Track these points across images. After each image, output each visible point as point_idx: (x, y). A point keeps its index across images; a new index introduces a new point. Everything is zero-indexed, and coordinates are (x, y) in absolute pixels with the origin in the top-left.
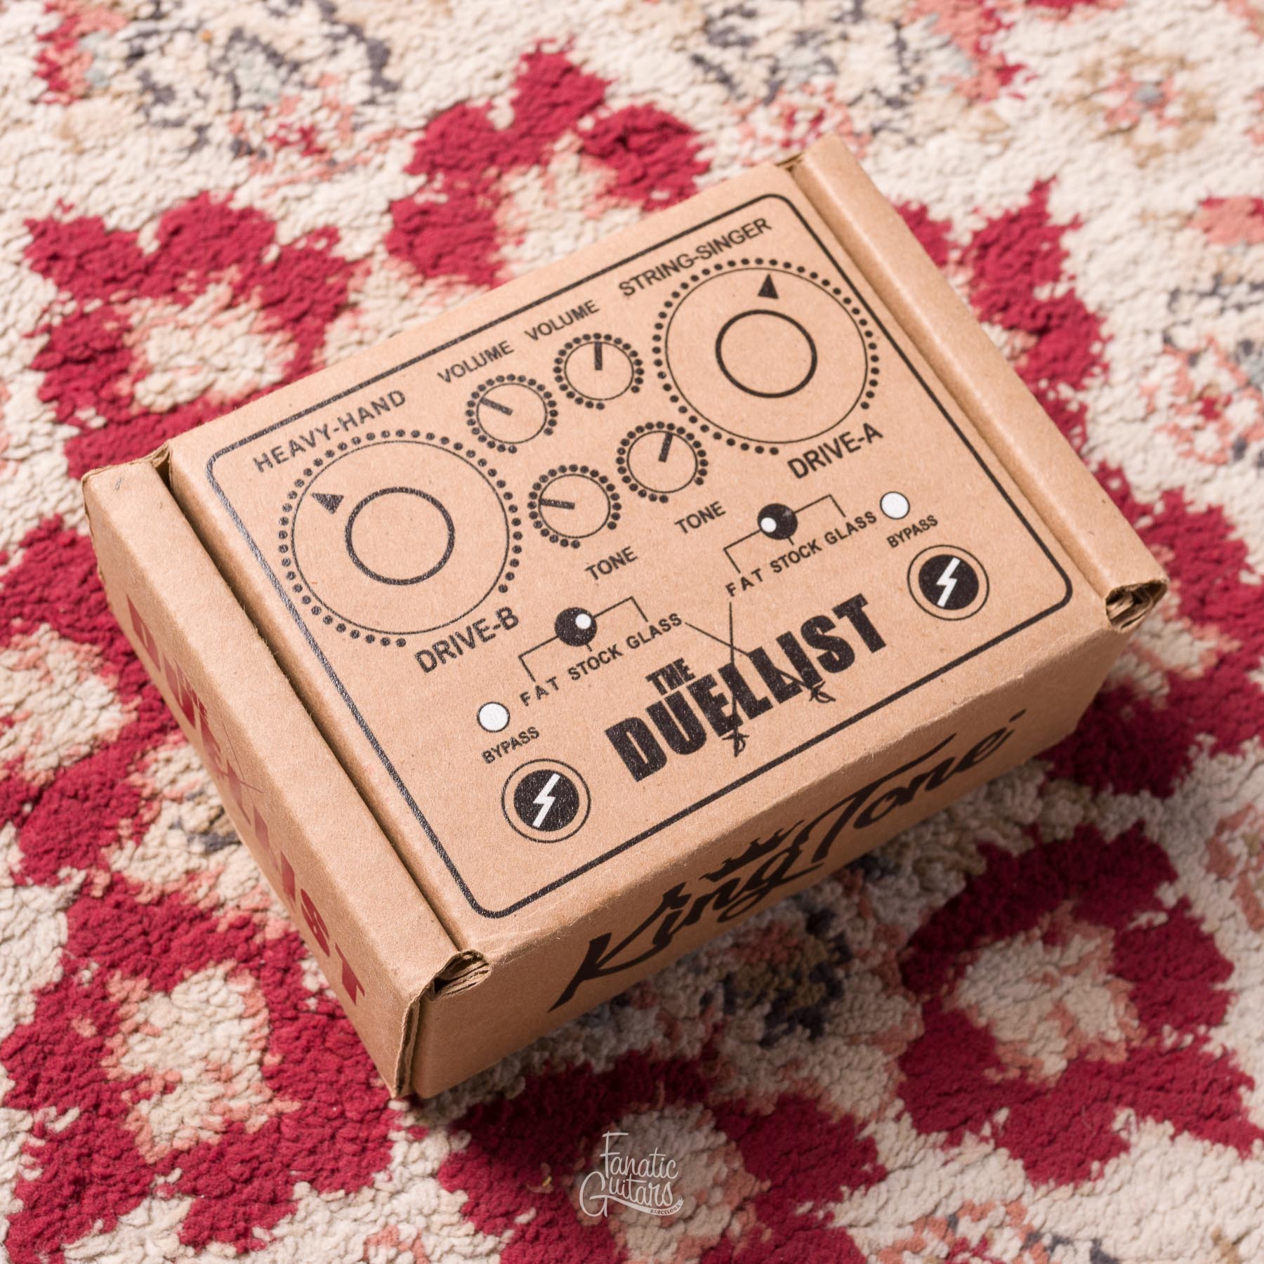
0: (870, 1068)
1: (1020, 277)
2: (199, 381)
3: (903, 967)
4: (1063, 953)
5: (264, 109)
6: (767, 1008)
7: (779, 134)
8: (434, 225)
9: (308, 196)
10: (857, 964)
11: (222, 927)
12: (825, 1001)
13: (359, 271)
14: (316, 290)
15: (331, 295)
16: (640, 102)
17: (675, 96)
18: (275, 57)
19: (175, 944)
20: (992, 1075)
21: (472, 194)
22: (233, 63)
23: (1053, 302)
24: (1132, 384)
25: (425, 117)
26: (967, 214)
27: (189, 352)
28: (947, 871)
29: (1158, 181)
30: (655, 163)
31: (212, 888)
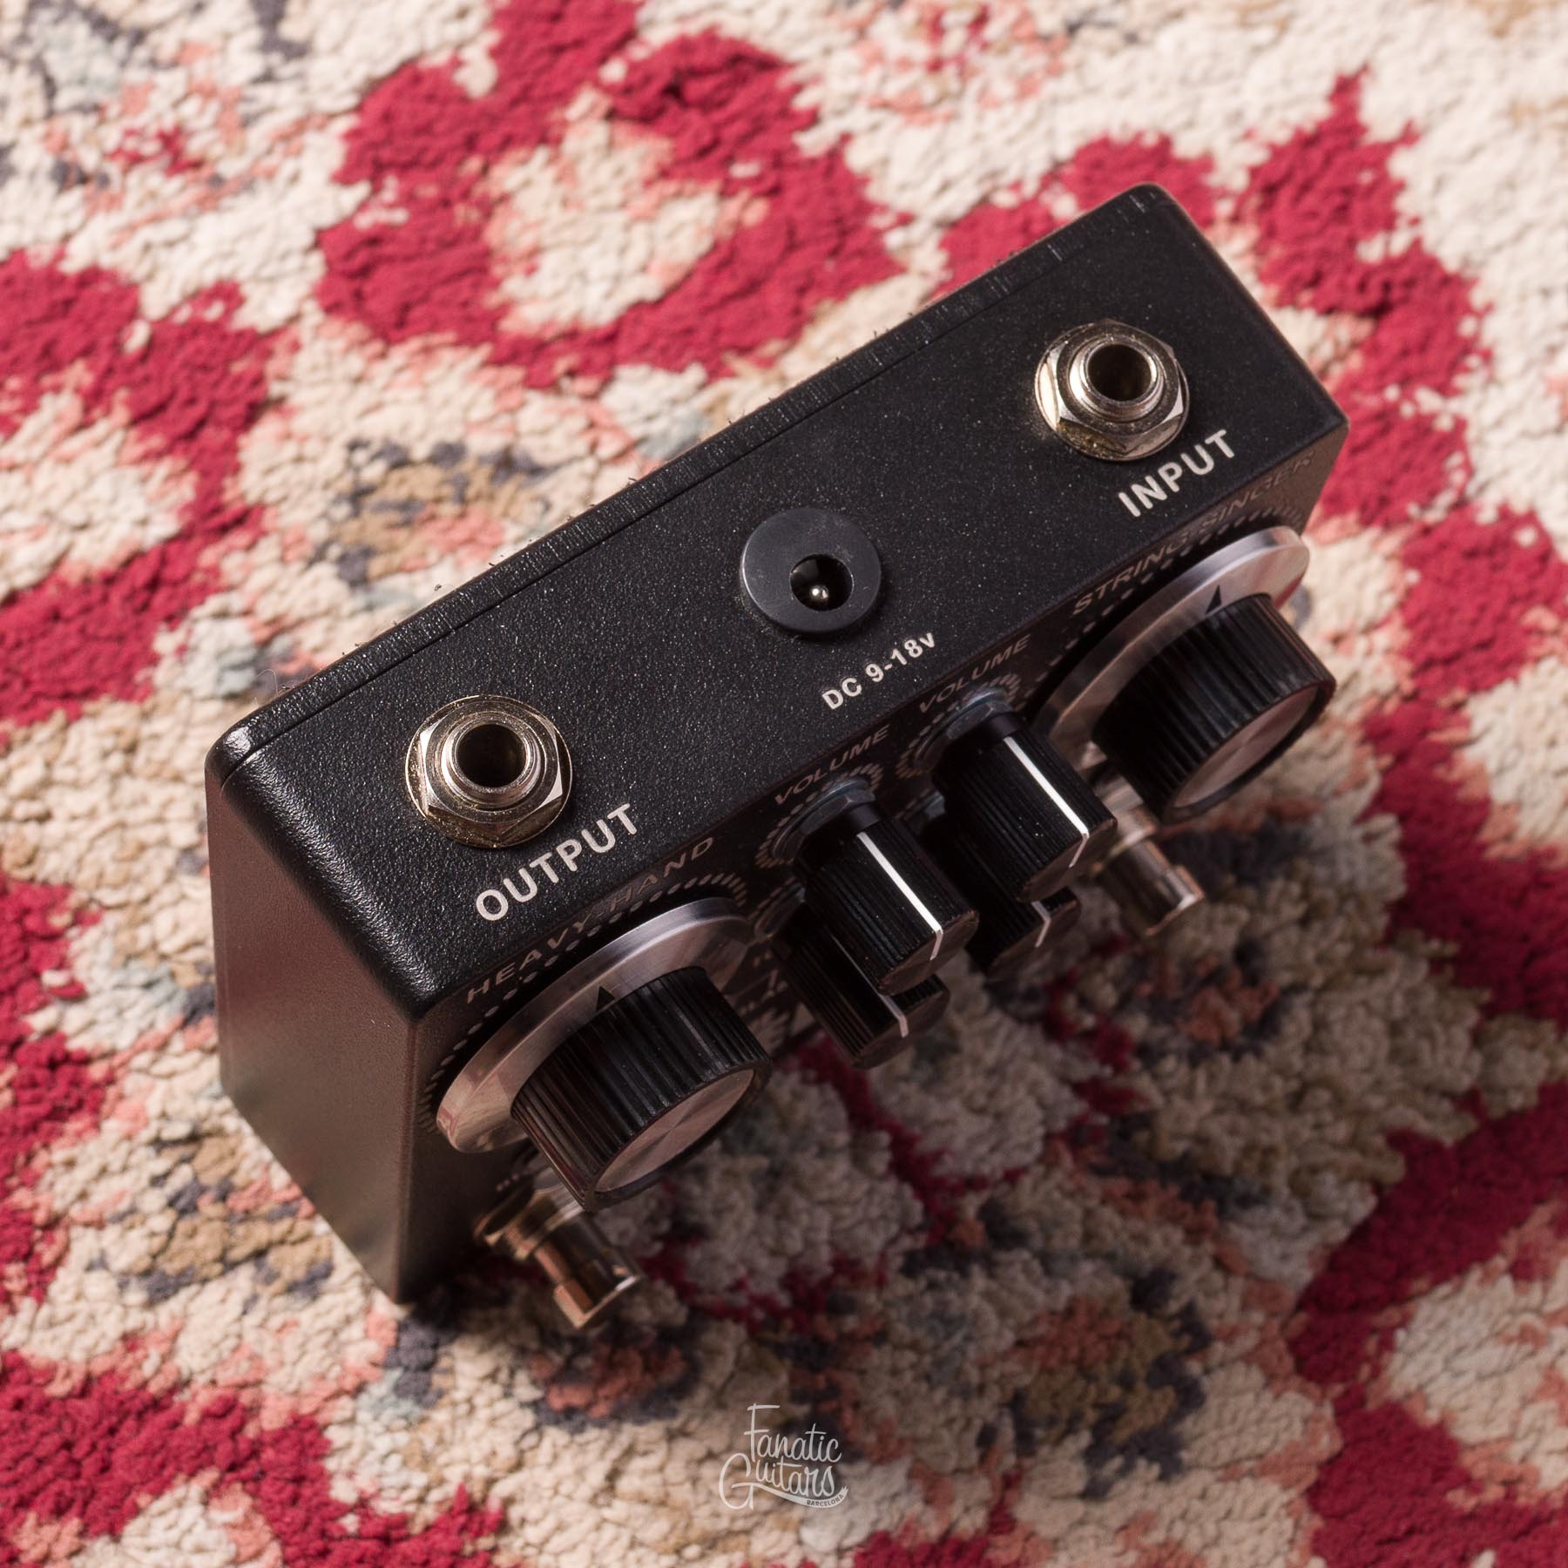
0: (1262, 1514)
1: (1330, 231)
2: (46, 549)
3: (1293, 1345)
4: (1545, 1290)
5: (98, 109)
6: (1084, 1439)
7: (921, 51)
8: (390, 260)
9: (185, 238)
10: (1219, 1349)
11: (191, 1417)
12: (1177, 1416)
13: (280, 346)
14: (216, 385)
15: (241, 389)
16: (694, 28)
17: (748, 12)
18: (104, 27)
19: (119, 1456)
20: (1461, 1500)
21: (446, 203)
22: (38, 44)
23: (1390, 263)
24: (1532, 376)
25: (356, 90)
26: (1236, 141)
27: (24, 507)
28: (1344, 1183)
29: (1530, 55)
30: (732, 119)
31: (166, 1358)
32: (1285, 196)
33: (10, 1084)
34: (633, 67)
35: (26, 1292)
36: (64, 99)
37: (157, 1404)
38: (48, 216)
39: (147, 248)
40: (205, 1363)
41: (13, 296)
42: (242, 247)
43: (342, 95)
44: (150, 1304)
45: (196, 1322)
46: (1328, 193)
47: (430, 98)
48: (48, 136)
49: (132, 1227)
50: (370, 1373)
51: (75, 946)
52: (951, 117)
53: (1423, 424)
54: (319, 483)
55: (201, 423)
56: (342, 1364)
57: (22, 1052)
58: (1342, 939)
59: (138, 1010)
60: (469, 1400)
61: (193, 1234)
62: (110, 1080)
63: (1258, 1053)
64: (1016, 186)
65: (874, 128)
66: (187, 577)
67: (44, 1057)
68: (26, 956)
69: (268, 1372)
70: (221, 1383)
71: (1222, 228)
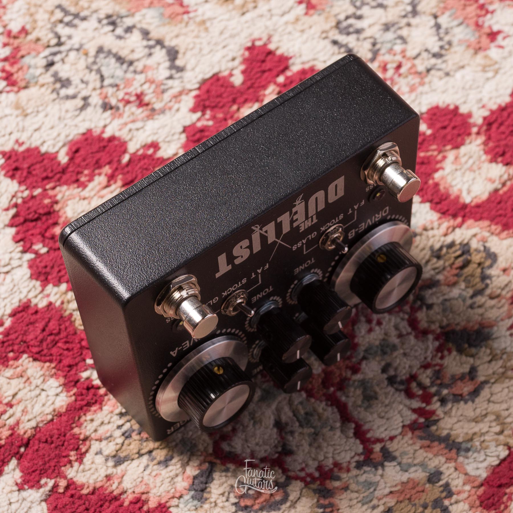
32: (494, 126)
33: (74, 394)
34: (287, 78)
35: (76, 460)
36: (106, 82)
37: (116, 498)
38: (99, 119)
39: (130, 130)
40: (131, 486)
41: (87, 144)
42: (160, 131)
43: (194, 84)
44: (115, 466)
45: (129, 472)
46: (509, 126)
47: (222, 86)
48: (101, 94)
49: (110, 441)
50: (184, 492)
56: (175, 488)
57: (78, 384)
58: (501, 367)
60: (215, 502)
61: (129, 444)
62: (106, 394)
63: (473, 401)
67: (85, 387)
68: (81, 354)
69: (151, 489)
70: (136, 492)
71: (473, 136)
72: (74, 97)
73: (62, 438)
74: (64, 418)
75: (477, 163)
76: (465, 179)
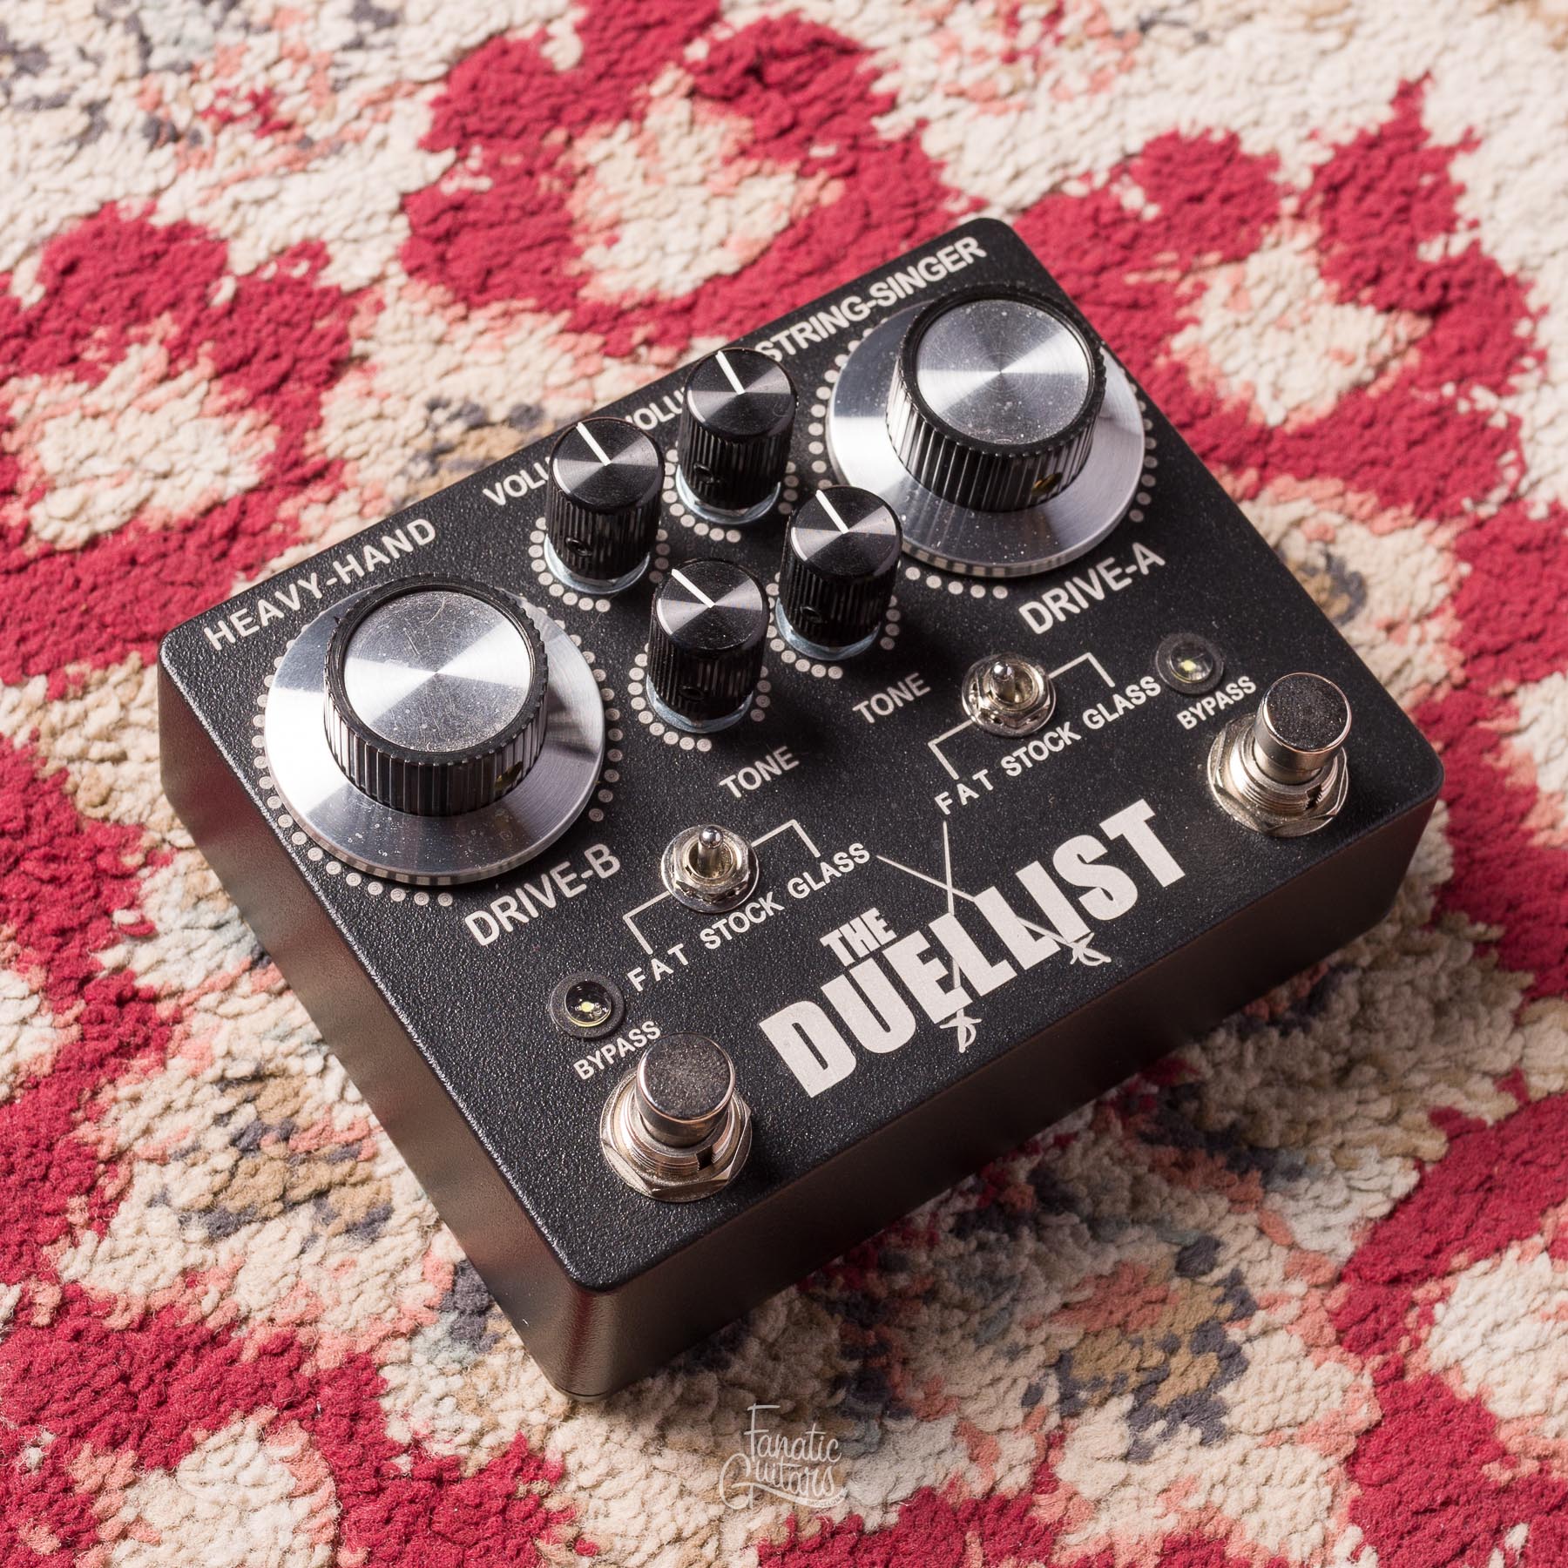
32: (1348, 194)
33: (77, 1019)
34: (716, 47)
35: (88, 1224)
36: (157, 59)
37: (214, 1340)
38: (139, 171)
39: (236, 205)
40: (264, 1301)
41: (102, 247)
42: (327, 208)
43: (431, 64)
44: (211, 1240)
45: (255, 1260)
46: (1390, 194)
47: (518, 70)
48: (141, 93)
49: (194, 1164)
50: (425, 1315)
51: (147, 886)
52: (1023, 108)
53: (1478, 421)
54: (398, 441)
55: (284, 378)
56: (399, 1306)
57: (89, 988)
59: (206, 951)
61: (254, 1172)
62: (177, 1019)
63: (1306, 1029)
64: (1087, 176)
65: (950, 115)
66: (266, 528)
67: (112, 993)
68: (98, 894)
69: (324, 1311)
70: (279, 1321)
71: (1286, 224)
72: (58, 103)
73: (42, 1156)
74: (47, 1095)
75: (1300, 304)
76: (1264, 354)
